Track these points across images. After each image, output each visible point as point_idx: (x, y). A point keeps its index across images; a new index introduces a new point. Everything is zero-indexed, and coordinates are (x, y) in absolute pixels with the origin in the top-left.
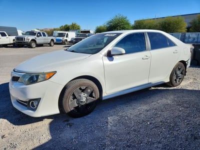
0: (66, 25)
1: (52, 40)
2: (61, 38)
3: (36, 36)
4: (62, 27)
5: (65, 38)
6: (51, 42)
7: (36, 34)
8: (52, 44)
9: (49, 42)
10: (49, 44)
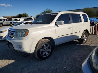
0: (20, 14)
1: (11, 23)
2: (16, 22)
3: (2, 21)
4: (18, 15)
5: (18, 21)
6: (10, 24)
7: (2, 20)
8: (11, 24)
9: (9, 24)
10: (9, 25)
